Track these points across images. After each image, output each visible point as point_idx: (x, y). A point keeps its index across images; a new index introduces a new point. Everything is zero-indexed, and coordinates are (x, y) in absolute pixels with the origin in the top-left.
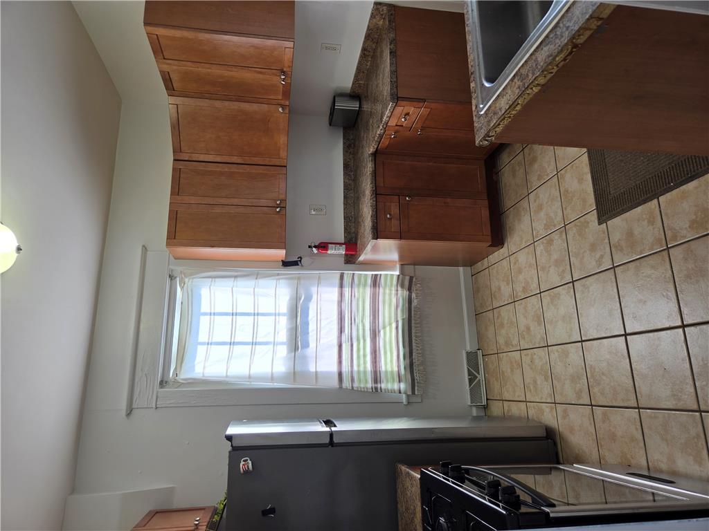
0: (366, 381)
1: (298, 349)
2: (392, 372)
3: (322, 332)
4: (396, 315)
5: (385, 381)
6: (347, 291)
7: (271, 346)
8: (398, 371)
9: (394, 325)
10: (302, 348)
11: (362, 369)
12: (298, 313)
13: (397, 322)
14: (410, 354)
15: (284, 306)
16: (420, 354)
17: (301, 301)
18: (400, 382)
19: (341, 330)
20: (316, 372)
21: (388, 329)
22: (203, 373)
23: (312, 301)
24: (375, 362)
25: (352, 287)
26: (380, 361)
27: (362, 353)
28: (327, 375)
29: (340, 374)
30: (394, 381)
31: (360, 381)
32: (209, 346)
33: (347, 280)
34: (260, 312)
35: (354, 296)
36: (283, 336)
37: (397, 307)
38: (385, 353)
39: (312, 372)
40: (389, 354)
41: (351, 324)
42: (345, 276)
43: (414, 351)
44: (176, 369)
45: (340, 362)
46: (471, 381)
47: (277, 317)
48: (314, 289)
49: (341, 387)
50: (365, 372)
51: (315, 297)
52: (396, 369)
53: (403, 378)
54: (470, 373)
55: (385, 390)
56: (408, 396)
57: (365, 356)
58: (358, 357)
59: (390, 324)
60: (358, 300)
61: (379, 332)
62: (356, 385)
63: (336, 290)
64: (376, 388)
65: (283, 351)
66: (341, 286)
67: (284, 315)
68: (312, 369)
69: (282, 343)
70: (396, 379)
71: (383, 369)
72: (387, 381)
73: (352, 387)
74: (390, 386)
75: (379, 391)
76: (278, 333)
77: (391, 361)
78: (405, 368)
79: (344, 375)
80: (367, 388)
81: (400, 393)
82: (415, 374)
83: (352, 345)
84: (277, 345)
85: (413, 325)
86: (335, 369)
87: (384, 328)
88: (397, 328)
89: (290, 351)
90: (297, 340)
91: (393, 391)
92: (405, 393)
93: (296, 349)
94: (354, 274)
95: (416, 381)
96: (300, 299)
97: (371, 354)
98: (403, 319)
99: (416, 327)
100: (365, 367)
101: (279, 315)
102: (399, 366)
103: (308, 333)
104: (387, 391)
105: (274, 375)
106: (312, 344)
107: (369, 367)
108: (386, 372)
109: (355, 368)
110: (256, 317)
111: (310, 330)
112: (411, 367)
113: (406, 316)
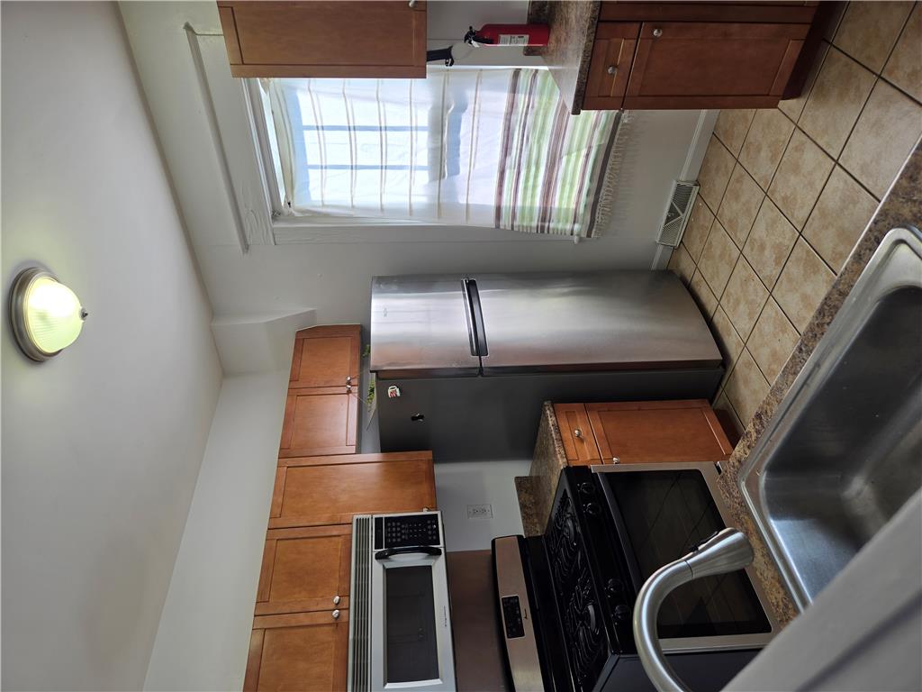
0: (531, 220)
1: (444, 176)
2: (568, 209)
3: (478, 155)
4: (591, 138)
5: (555, 220)
6: (522, 99)
7: (407, 172)
8: (576, 209)
9: (584, 152)
10: (450, 175)
11: (528, 204)
12: (443, 127)
13: (590, 148)
14: (596, 192)
15: (423, 118)
16: (610, 191)
17: (450, 111)
18: (574, 222)
19: (506, 150)
20: (467, 205)
21: (574, 155)
22: (322, 201)
23: (467, 111)
24: (548, 197)
25: (530, 94)
26: (554, 195)
27: (531, 183)
28: (482, 209)
29: (498, 209)
30: (567, 221)
31: (523, 218)
32: (324, 170)
33: (524, 80)
34: (388, 125)
35: (533, 107)
36: (423, 158)
37: (596, 125)
38: (563, 186)
39: (462, 205)
40: (567, 187)
41: (522, 145)
42: (522, 73)
43: (603, 187)
44: (286, 196)
45: (500, 193)
46: (668, 219)
47: (414, 133)
48: (470, 94)
49: (498, 226)
50: (531, 209)
51: (470, 107)
52: (573, 206)
53: (580, 218)
54: (672, 209)
55: (554, 230)
56: (581, 240)
57: (534, 187)
58: (526, 188)
59: (579, 150)
60: (537, 114)
61: (561, 158)
62: (517, 223)
63: (504, 97)
64: (543, 228)
65: (423, 178)
66: (514, 89)
67: (423, 129)
68: (462, 201)
69: (422, 168)
70: (571, 218)
71: (556, 205)
72: (559, 222)
73: (512, 226)
74: (560, 226)
75: (546, 231)
76: (416, 155)
77: (569, 197)
78: (585, 206)
79: (503, 211)
80: (531, 227)
81: (572, 234)
82: (597, 215)
83: (519, 173)
84: (415, 170)
85: (612, 153)
86: (492, 202)
87: (569, 153)
88: (587, 155)
89: (432, 179)
90: (443, 161)
91: (563, 232)
92: (578, 235)
93: (441, 176)
94: (537, 71)
95: (596, 223)
96: (448, 109)
97: (544, 185)
98: (599, 146)
99: (615, 157)
100: (532, 202)
101: (417, 128)
102: (578, 203)
103: (459, 155)
104: (556, 231)
105: (414, 207)
106: (464, 170)
107: (538, 202)
108: (560, 209)
109: (519, 203)
110: (383, 132)
111: (462, 150)
112: (593, 208)
113: (605, 141)
